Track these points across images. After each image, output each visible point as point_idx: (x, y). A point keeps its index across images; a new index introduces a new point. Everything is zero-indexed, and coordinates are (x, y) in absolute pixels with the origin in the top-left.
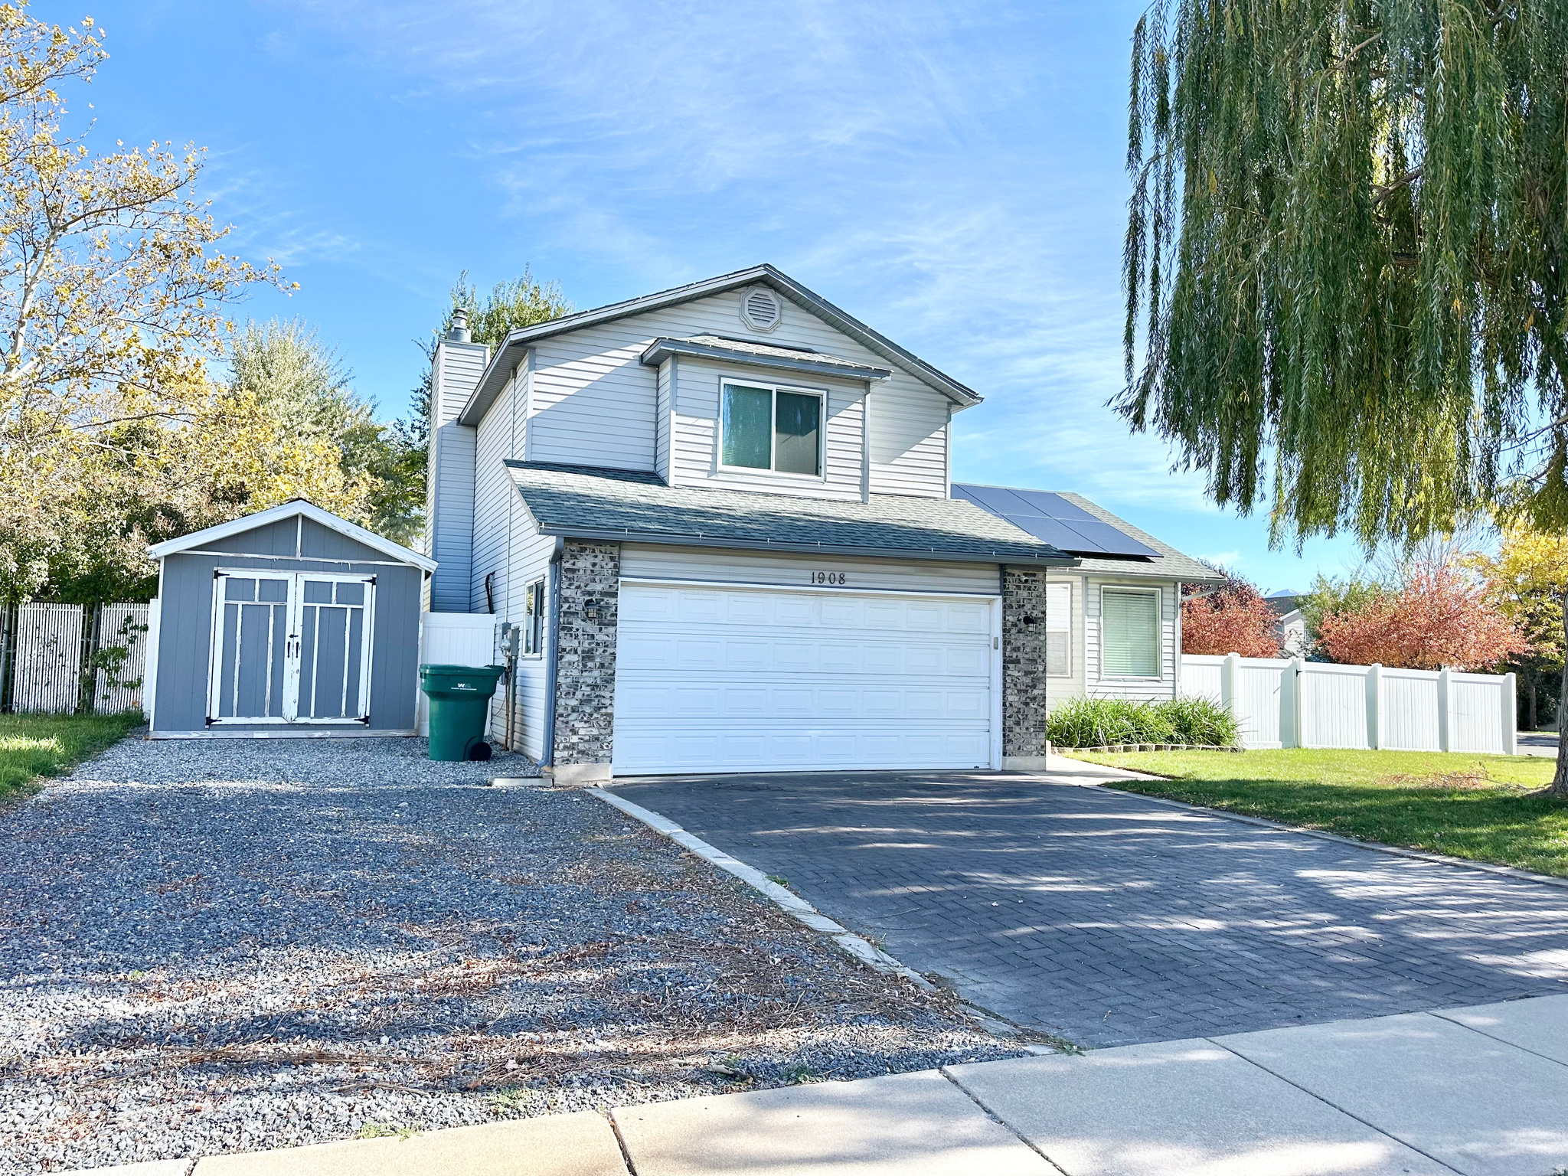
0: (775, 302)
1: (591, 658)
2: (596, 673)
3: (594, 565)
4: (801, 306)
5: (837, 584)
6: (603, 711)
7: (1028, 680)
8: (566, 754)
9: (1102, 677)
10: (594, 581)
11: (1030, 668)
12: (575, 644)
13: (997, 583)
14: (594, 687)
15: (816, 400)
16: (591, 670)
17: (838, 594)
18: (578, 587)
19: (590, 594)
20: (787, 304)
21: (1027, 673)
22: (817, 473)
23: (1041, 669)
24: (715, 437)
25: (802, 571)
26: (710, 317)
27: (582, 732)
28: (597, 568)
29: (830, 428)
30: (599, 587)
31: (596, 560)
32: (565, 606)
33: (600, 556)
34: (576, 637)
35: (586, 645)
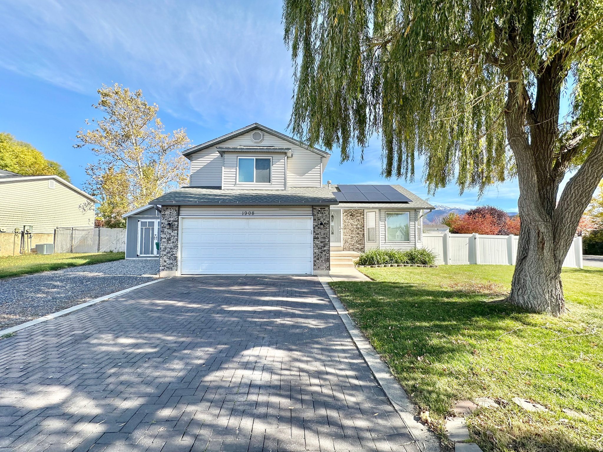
0: (261, 134)
1: (170, 240)
2: (171, 244)
3: (170, 213)
4: (270, 134)
5: (251, 215)
6: (174, 256)
7: (322, 245)
8: (163, 268)
9: (387, 241)
10: (170, 217)
11: (323, 240)
12: (165, 236)
13: (311, 212)
14: (171, 248)
15: (269, 160)
16: (170, 244)
17: (254, 218)
18: (166, 219)
19: (169, 221)
20: (265, 134)
21: (321, 242)
22: (270, 182)
23: (327, 240)
24: (236, 174)
25: (239, 211)
26: (244, 141)
27: (167, 262)
28: (171, 214)
29: (273, 168)
30: (172, 219)
31: (171, 211)
32: (162, 225)
33: (172, 210)
34: (165, 234)
35: (168, 236)
